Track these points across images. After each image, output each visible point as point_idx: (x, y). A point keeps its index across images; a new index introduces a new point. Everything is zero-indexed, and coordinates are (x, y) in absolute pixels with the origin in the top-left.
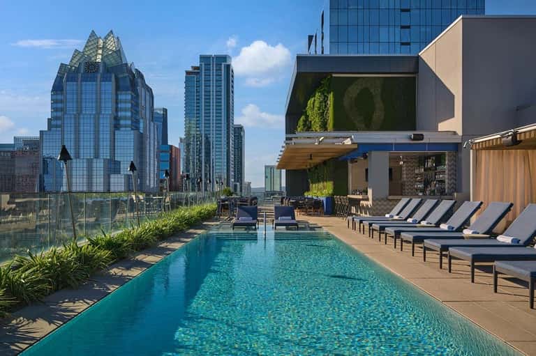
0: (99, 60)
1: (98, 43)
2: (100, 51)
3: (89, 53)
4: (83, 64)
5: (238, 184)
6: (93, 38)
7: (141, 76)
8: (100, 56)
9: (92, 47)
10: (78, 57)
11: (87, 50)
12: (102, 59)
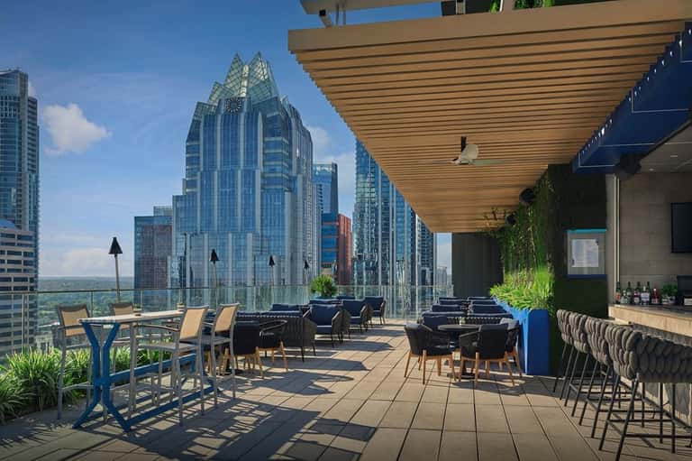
0: (244, 95)
1: (242, 70)
2: (245, 83)
3: (231, 85)
4: (223, 101)
5: (427, 269)
6: (236, 65)
7: (297, 116)
8: (245, 90)
9: (235, 77)
10: (218, 93)
11: (229, 81)
12: (247, 93)
